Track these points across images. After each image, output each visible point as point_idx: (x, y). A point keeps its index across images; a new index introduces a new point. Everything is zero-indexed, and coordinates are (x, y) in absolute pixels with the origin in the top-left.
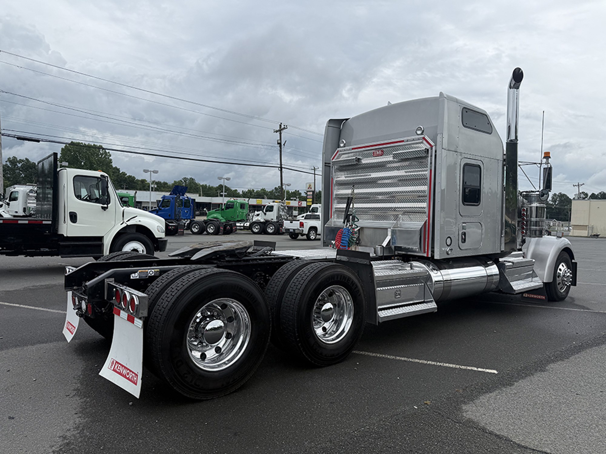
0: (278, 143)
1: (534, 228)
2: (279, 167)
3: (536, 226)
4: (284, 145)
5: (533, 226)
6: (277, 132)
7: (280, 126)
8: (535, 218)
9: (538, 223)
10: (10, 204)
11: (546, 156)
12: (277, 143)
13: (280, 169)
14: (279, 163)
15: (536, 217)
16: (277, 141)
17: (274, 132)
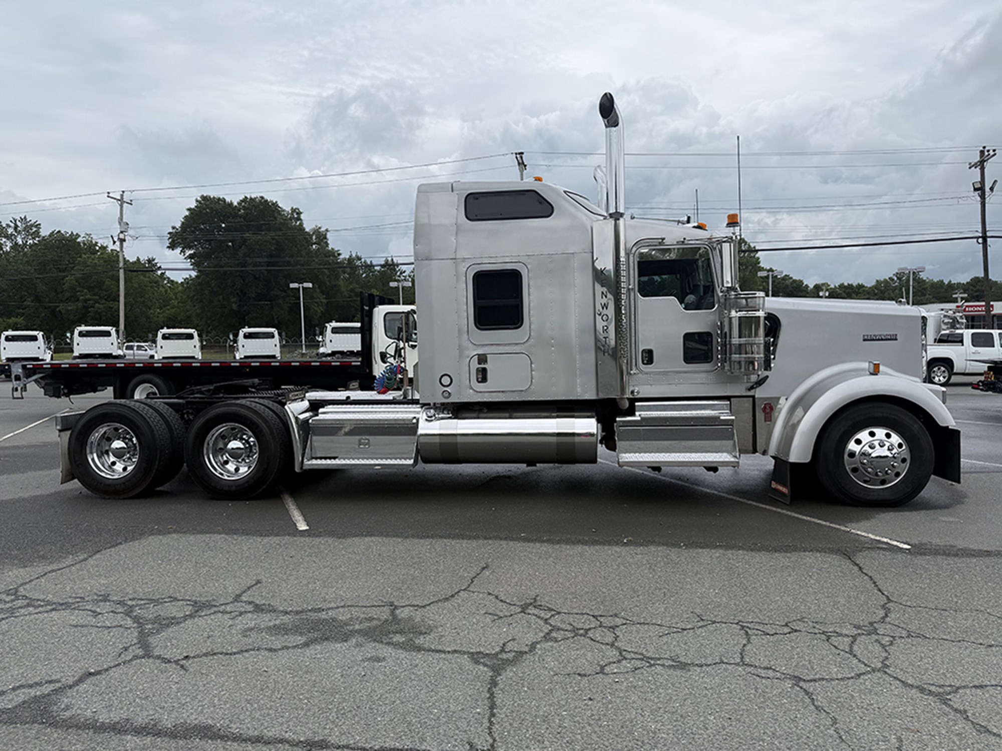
0: (975, 190)
1: (735, 357)
2: (980, 237)
3: (740, 354)
4: (992, 189)
5: (735, 354)
6: (975, 166)
7: (982, 152)
8: (738, 339)
9: (743, 347)
11: (731, 221)
12: (972, 189)
13: (980, 240)
14: (980, 230)
15: (740, 337)
16: (973, 184)
17: (970, 168)
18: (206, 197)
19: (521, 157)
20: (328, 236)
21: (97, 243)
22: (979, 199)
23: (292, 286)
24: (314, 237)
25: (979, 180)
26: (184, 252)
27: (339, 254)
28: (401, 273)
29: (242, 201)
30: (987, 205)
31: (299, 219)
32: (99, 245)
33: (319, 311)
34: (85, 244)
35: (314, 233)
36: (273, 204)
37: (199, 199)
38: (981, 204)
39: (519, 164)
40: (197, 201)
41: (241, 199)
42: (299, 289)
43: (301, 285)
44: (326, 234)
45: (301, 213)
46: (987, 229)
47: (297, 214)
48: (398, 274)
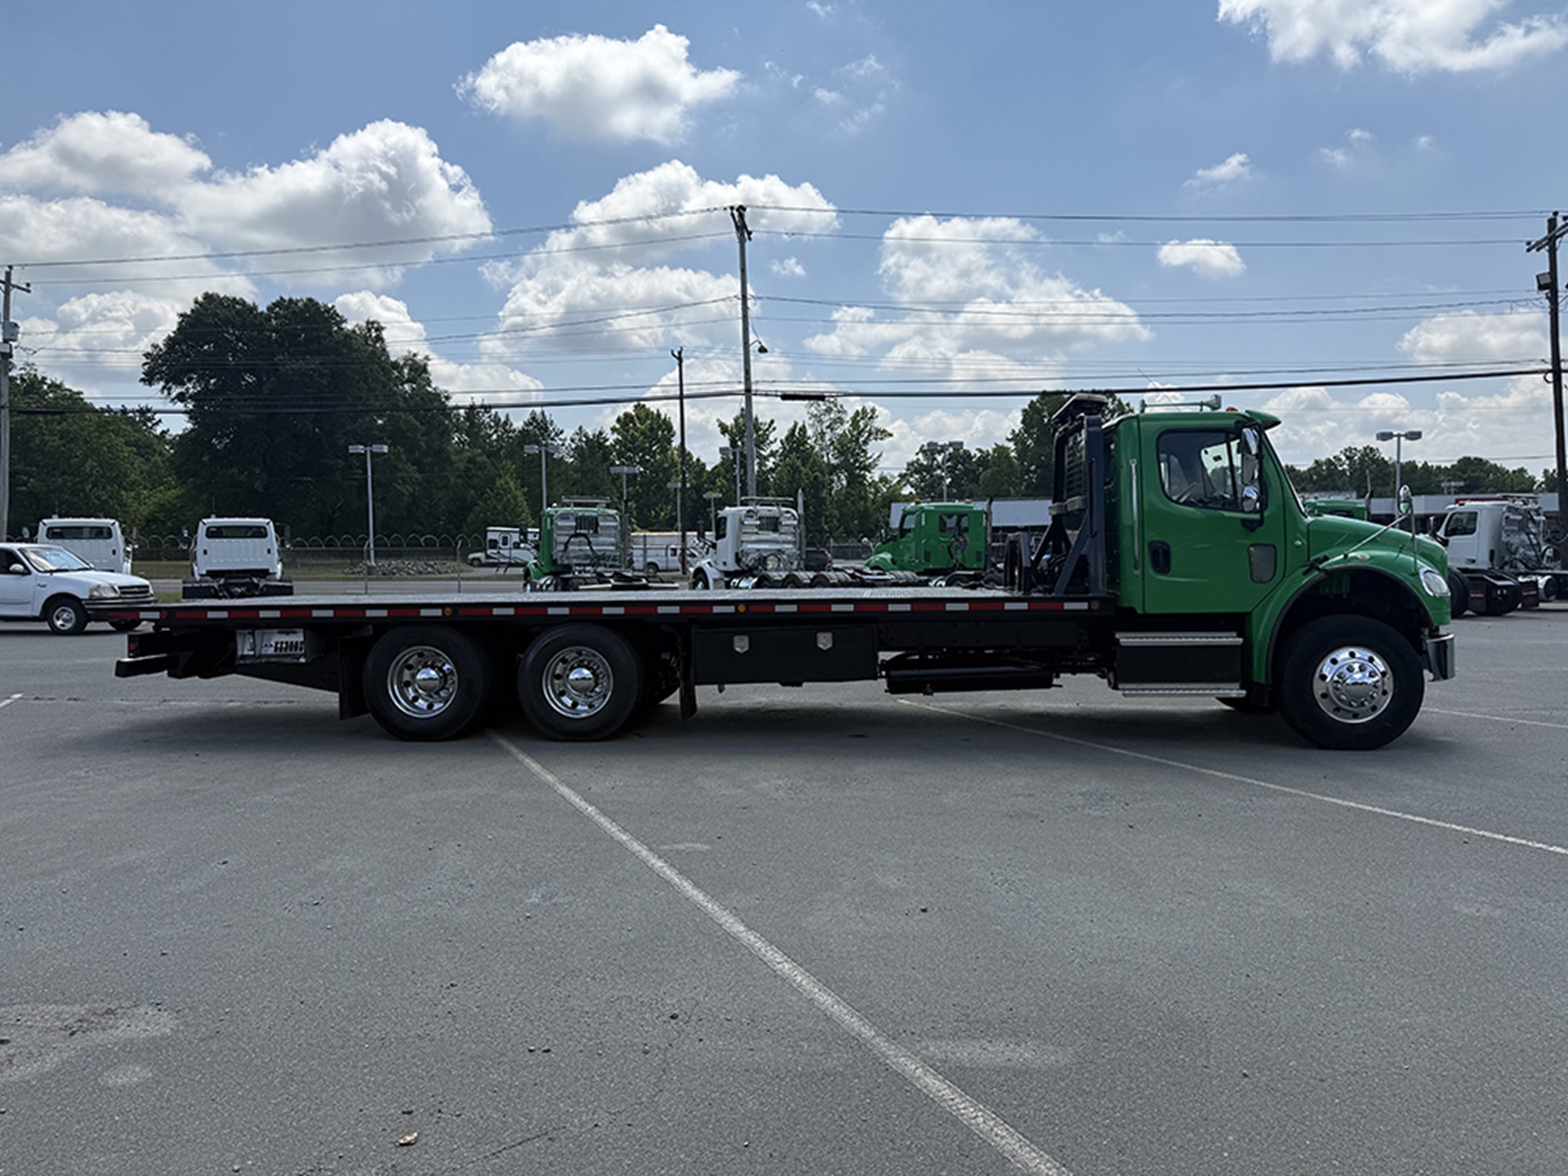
0: (1541, 287)
2: (1549, 371)
6: (1538, 246)
7: (1552, 223)
10: (718, 546)
13: (1550, 377)
14: (1549, 356)
16: (1538, 277)
17: (1529, 250)
18: (212, 295)
19: (741, 216)
20: (429, 368)
21: (44, 378)
22: (1547, 303)
23: (352, 449)
24: (406, 371)
25: (1547, 270)
26: (170, 389)
27: (447, 398)
28: (557, 435)
29: (275, 305)
30: (1560, 315)
31: (379, 338)
32: (49, 382)
33: (407, 494)
34: (23, 380)
35: (405, 364)
36: (328, 310)
37: (200, 299)
38: (1551, 313)
39: (737, 228)
40: (196, 302)
41: (274, 301)
42: (365, 455)
43: (368, 449)
44: (425, 365)
45: (383, 328)
46: (1562, 357)
47: (377, 330)
48: (553, 435)
